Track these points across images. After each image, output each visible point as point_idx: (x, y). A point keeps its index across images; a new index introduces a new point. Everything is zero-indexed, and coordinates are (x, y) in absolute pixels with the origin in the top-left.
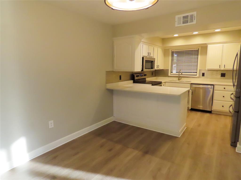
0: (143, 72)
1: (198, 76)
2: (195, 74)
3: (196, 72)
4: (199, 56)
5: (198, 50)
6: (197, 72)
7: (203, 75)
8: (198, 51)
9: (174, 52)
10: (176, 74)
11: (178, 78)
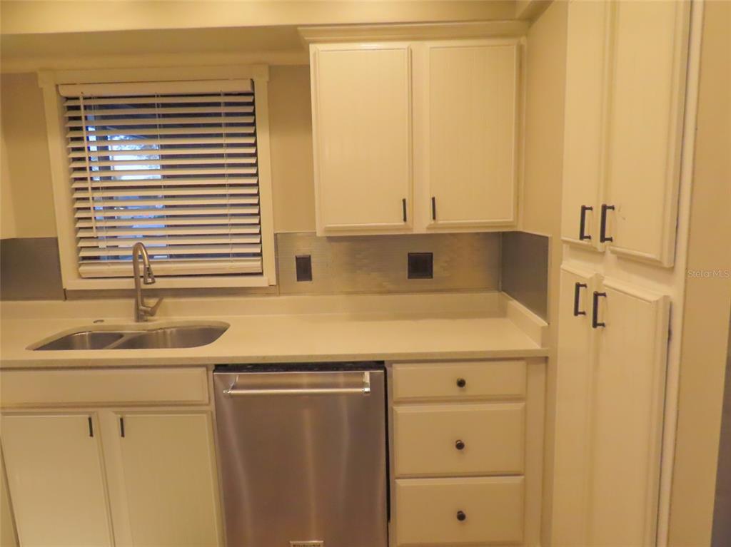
1: (274, 282)
2: (253, 265)
3: (258, 250)
4: (263, 139)
6: (260, 255)
7: (304, 268)
8: (249, 99)
9: (81, 100)
10: (119, 275)
11: (132, 301)
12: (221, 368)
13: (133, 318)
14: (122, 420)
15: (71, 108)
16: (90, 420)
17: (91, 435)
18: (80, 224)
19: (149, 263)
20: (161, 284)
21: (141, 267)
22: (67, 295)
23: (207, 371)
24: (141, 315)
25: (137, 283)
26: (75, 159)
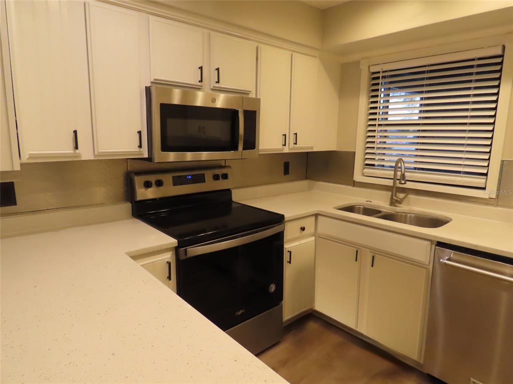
0: (224, 165)
1: (494, 196)
2: (479, 181)
3: (485, 171)
5: (499, 52)
6: (486, 175)
8: (499, 60)
9: (381, 73)
10: (384, 177)
11: (390, 193)
12: (441, 244)
13: (389, 203)
14: (373, 257)
15: (374, 79)
16: (357, 252)
17: (356, 260)
18: (368, 145)
19: (405, 172)
20: (409, 185)
21: (399, 173)
22: (355, 184)
23: (432, 244)
24: (393, 202)
25: (394, 183)
26: (372, 108)
